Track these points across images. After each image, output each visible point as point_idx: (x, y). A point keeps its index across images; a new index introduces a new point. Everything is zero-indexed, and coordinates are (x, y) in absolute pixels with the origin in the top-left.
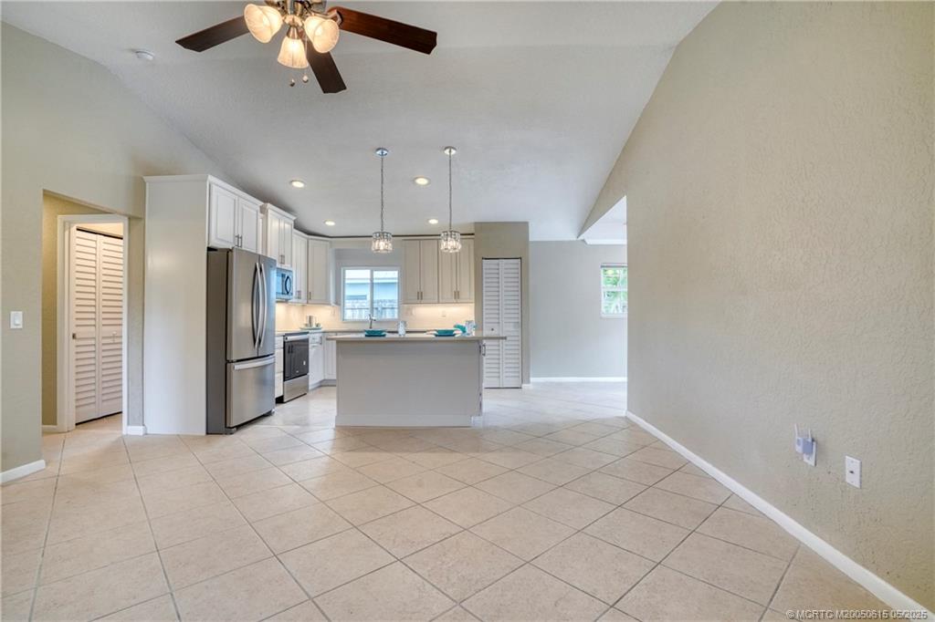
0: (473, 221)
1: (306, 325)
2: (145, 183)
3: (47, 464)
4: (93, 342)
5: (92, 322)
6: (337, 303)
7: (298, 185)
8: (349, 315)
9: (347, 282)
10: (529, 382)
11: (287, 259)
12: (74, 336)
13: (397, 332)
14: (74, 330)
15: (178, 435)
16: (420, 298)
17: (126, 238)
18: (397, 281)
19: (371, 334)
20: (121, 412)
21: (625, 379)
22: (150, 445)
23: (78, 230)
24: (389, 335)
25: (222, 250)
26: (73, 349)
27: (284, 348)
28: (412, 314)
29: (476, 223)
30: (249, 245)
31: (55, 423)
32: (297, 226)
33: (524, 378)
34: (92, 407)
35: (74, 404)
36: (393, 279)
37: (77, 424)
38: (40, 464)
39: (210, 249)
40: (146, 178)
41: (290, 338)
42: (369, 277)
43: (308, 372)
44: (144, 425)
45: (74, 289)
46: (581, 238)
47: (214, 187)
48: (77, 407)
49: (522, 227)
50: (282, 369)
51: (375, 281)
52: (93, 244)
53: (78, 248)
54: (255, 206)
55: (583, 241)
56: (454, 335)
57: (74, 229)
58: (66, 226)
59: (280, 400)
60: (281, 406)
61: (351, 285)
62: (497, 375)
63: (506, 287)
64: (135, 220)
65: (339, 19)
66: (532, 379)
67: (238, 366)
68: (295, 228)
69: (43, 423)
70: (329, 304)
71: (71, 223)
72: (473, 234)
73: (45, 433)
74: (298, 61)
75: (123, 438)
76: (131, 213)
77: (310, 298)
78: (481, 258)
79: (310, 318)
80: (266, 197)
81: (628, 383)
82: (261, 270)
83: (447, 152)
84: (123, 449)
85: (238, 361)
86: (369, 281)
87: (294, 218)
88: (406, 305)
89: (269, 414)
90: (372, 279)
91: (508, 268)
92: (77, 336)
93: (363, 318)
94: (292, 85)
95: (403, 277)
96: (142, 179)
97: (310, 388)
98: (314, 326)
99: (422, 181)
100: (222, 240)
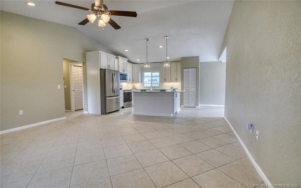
0: (180, 57)
1: (133, 88)
2: (86, 54)
3: (67, 118)
4: (78, 92)
5: (78, 87)
6: (142, 82)
7: (126, 50)
8: (145, 85)
9: (145, 76)
10: (198, 106)
11: (125, 70)
12: (74, 90)
13: (150, 90)
14: (74, 89)
15: (95, 114)
16: (165, 80)
17: (82, 67)
18: (159, 75)
19: (142, 90)
20: (83, 109)
21: (224, 106)
22: (89, 116)
23: (74, 66)
24: (147, 91)
25: (104, 69)
26: (74, 94)
27: (124, 94)
28: (163, 85)
29: (181, 58)
30: (112, 68)
31: (71, 110)
32: (129, 61)
33: (197, 104)
34: (78, 107)
35: (74, 106)
36: (158, 75)
37: (75, 110)
38: (65, 118)
39: (101, 69)
40: (86, 53)
41: (125, 91)
42: (151, 74)
43: (132, 100)
44: (88, 111)
45: (73, 78)
46: (219, 60)
47: (101, 54)
48: (75, 107)
49: (197, 58)
50: (123, 99)
51: (153, 76)
52: (77, 69)
53: (74, 70)
54: (114, 57)
55: (221, 61)
56: (165, 91)
57: (73, 66)
58: (71, 65)
59: (123, 107)
60: (123, 109)
61: (146, 77)
62: (188, 103)
63: (191, 77)
64: (84, 63)
65: (111, 13)
66: (199, 105)
67: (108, 98)
68: (128, 62)
69: (66, 109)
70: (139, 82)
71: (72, 65)
72: (180, 61)
73: (66, 112)
74: (103, 25)
75: (83, 114)
76: (83, 62)
77: (133, 81)
78: (183, 68)
79: (134, 86)
80: (117, 54)
81: (225, 107)
82: (115, 74)
83: (166, 38)
84: (83, 116)
85: (108, 97)
86: (151, 76)
87: (127, 59)
88: (161, 82)
89: (118, 110)
90: (152, 75)
91: (192, 71)
92: (74, 91)
93: (149, 86)
94: (100, 32)
95: (160, 74)
96: (85, 53)
97: (132, 105)
98: (135, 88)
99: (161, 47)
100: (104, 67)
